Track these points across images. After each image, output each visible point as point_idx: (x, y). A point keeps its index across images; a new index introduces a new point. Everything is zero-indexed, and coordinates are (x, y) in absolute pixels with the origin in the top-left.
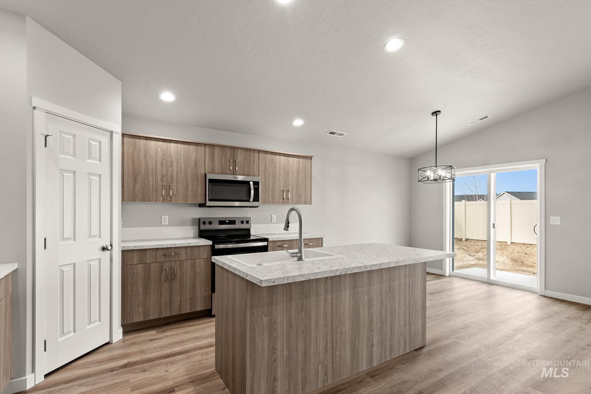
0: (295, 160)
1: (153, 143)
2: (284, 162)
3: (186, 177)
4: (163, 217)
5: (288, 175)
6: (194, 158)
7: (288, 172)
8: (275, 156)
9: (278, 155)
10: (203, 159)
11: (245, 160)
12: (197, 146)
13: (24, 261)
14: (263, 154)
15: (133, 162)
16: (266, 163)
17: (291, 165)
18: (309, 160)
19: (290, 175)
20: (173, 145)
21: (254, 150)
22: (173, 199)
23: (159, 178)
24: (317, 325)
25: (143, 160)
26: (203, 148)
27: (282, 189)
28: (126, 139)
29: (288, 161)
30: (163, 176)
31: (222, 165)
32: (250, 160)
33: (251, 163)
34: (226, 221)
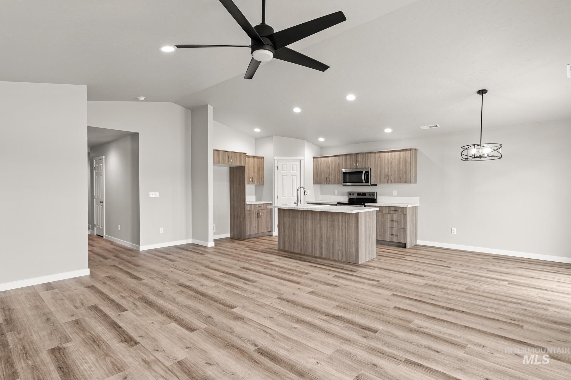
0: (397, 153)
1: (323, 159)
2: (388, 156)
3: (335, 172)
4: (335, 191)
5: (391, 165)
6: (338, 163)
7: (391, 162)
8: (381, 154)
9: (383, 153)
10: (342, 162)
11: (362, 159)
12: (339, 156)
13: (273, 201)
14: (374, 154)
15: (317, 168)
16: (375, 159)
17: (394, 157)
18: (408, 152)
19: (393, 164)
20: (330, 158)
21: (368, 153)
22: (330, 182)
23: (325, 174)
24: (298, 229)
25: (320, 167)
26: (342, 157)
27: (387, 173)
28: (315, 159)
29: (391, 155)
30: (326, 173)
31: (350, 164)
32: (365, 159)
33: (366, 160)
34: (360, 194)
